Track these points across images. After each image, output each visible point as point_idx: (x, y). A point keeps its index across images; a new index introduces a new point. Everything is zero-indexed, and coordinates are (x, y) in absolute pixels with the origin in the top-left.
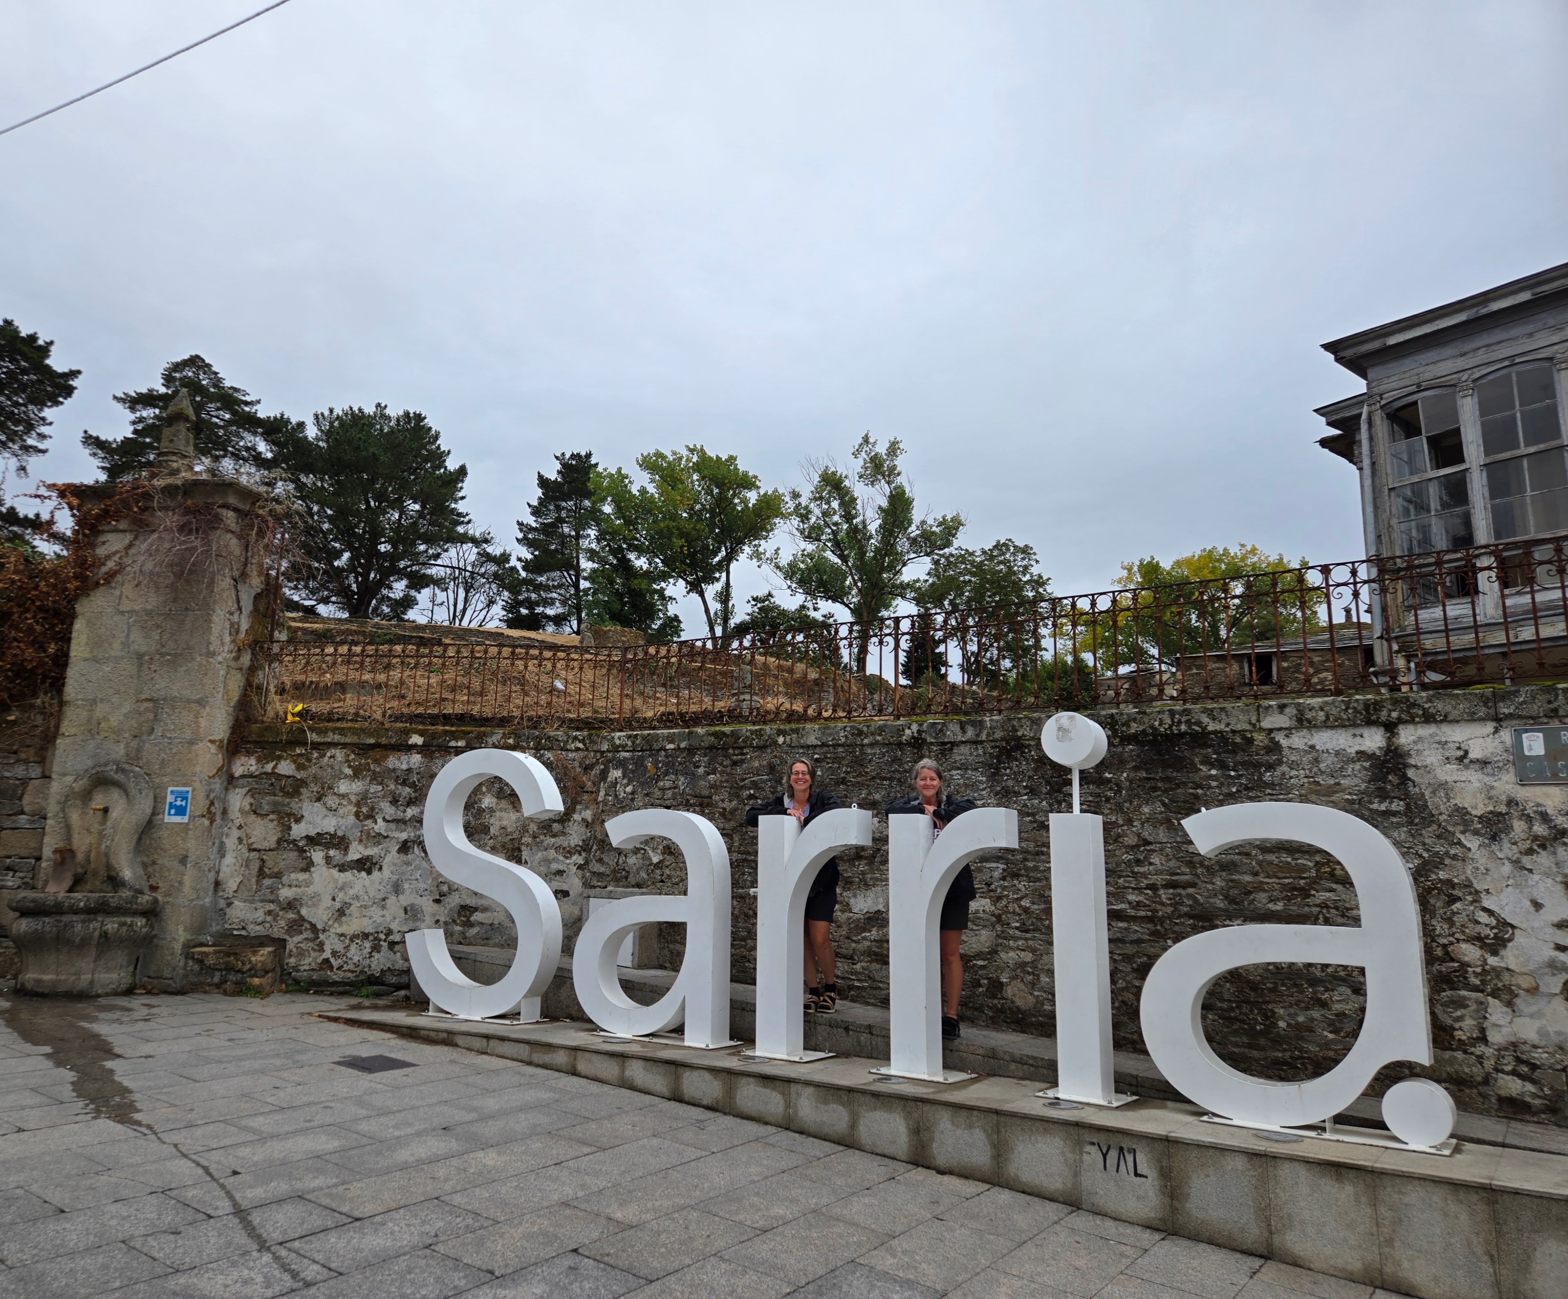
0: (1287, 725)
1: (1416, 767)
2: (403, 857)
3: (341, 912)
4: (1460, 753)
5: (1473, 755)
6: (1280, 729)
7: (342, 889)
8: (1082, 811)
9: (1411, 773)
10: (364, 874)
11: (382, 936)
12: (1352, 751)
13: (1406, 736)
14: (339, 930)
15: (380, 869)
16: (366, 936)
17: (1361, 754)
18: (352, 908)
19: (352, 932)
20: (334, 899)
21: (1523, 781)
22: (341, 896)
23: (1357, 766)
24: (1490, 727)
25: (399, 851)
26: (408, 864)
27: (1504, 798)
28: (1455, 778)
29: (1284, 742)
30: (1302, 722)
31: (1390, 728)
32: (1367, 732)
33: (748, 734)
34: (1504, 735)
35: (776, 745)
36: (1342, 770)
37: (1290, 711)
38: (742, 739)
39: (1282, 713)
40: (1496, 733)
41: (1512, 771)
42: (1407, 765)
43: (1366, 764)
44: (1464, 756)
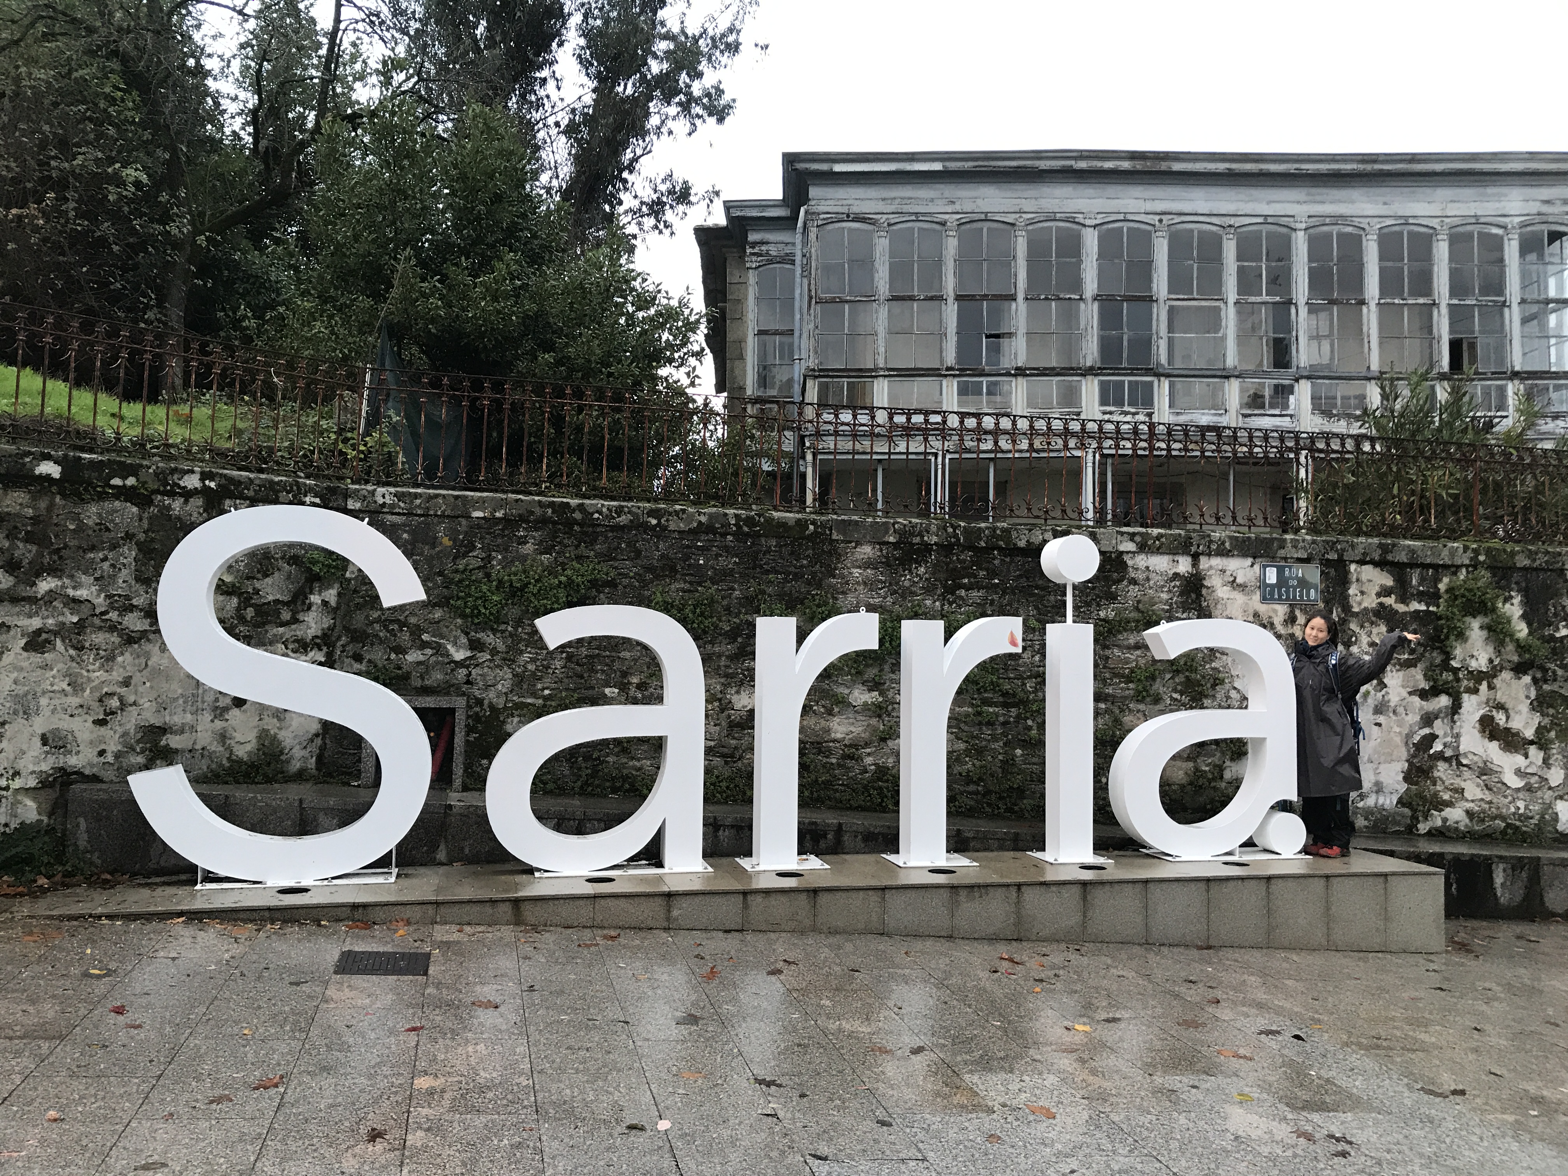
0: (1134, 549)
1: (1208, 588)
2: (36, 658)
4: (1232, 579)
5: (1239, 580)
6: (1128, 552)
8: (1074, 622)
9: (1204, 591)
12: (1171, 573)
13: (1205, 563)
17: (1176, 575)
21: (1264, 599)
23: (1172, 584)
24: (1249, 561)
25: (25, 649)
26: (46, 667)
27: (1252, 612)
30: (1144, 548)
31: (1195, 556)
32: (1180, 558)
33: (604, 510)
34: (1257, 567)
35: (646, 527)
36: (1163, 586)
37: (1138, 539)
38: (596, 516)
39: (1132, 540)
40: (1252, 566)
41: (1258, 593)
42: (1203, 586)
43: (1178, 583)
44: (1234, 581)
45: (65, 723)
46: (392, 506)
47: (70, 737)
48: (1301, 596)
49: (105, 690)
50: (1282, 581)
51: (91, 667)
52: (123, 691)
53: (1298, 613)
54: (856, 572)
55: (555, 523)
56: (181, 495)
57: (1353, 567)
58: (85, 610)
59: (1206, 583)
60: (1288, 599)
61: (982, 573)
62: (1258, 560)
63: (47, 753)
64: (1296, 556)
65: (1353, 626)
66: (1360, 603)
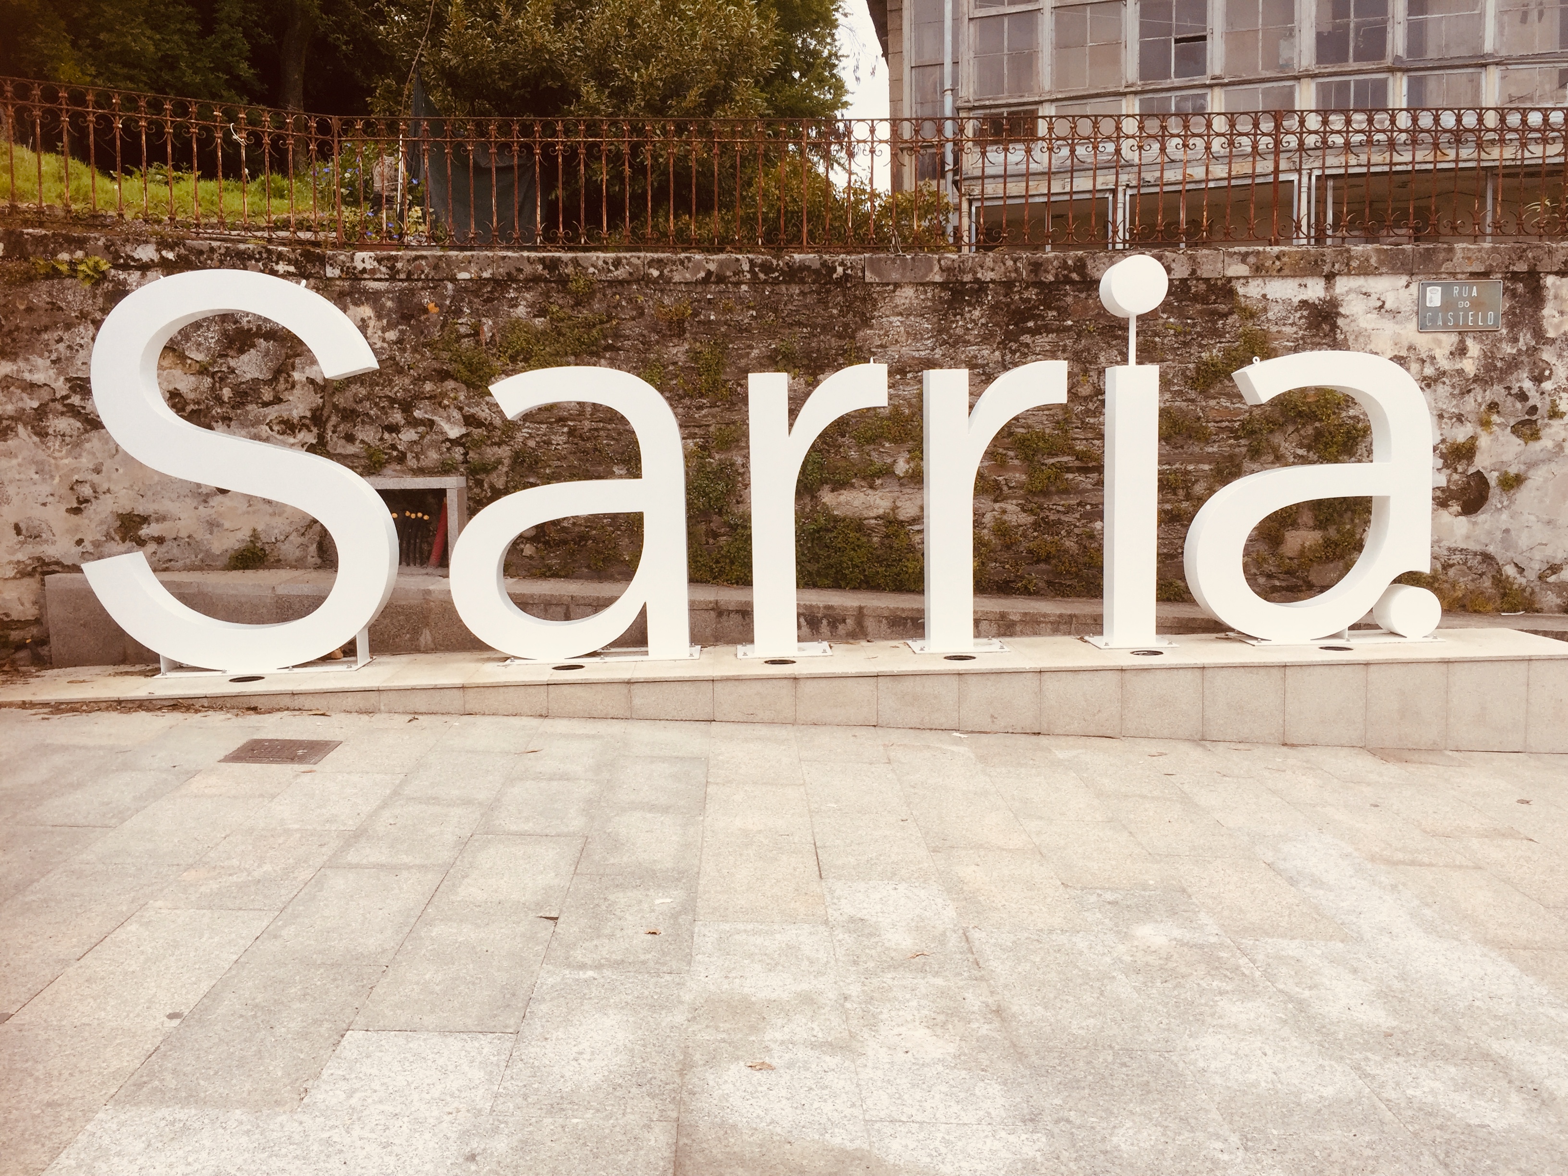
0: (1247, 274)
1: (1345, 317)
4: (1379, 303)
5: (1388, 306)
6: (1238, 278)
8: (1137, 363)
9: (1340, 322)
12: (1296, 301)
13: (1342, 285)
17: (1304, 303)
21: (1422, 328)
23: (1298, 315)
24: (1404, 279)
26: (10, 455)
27: (1406, 344)
28: (1373, 326)
29: (1241, 290)
30: (1259, 271)
31: (1330, 278)
32: (1311, 282)
33: (600, 263)
34: (1414, 287)
35: (646, 280)
36: (1286, 318)
37: (1252, 260)
38: (591, 270)
39: (1244, 261)
40: (1407, 286)
41: (1415, 319)
42: (1338, 314)
43: (1305, 313)
44: (1381, 307)
45: (38, 513)
46: (373, 271)
47: (44, 526)
48: (1475, 321)
49: (76, 477)
50: (1448, 304)
51: (57, 454)
52: (95, 478)
53: (1470, 342)
54: (896, 320)
55: (546, 281)
56: (137, 268)
57: (1550, 281)
58: (45, 395)
59: (1342, 310)
60: (1456, 325)
61: (1052, 314)
62: (1414, 278)
63: (23, 543)
64: (1469, 269)
65: (1547, 355)
66: (1557, 327)
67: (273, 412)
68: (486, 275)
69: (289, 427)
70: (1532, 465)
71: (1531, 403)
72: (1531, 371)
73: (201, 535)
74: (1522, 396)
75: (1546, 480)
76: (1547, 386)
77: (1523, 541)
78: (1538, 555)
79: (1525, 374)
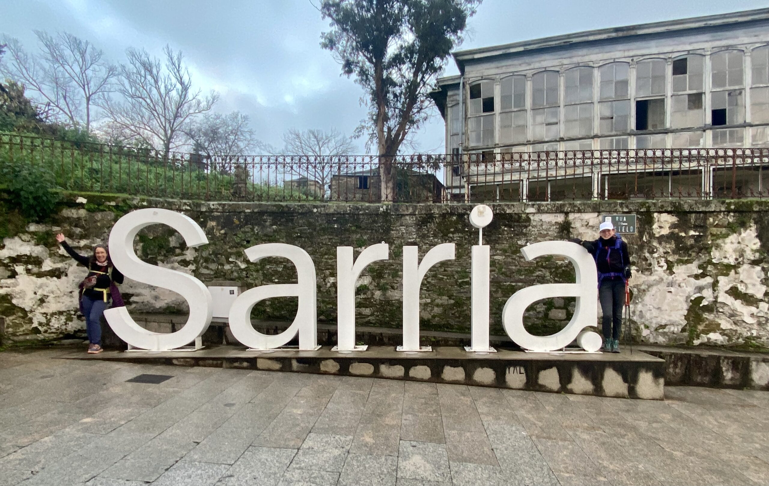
0: (534, 212)
1: (573, 228)
3: (42, 301)
4: (586, 223)
5: (590, 224)
6: (531, 213)
7: (40, 287)
9: (571, 230)
10: (55, 278)
11: (73, 313)
12: (554, 222)
13: (571, 217)
14: (43, 311)
15: (66, 275)
16: (61, 313)
17: (556, 223)
18: (49, 298)
19: (51, 312)
20: (35, 293)
22: (40, 292)
23: (554, 227)
24: (596, 214)
28: (584, 232)
29: (532, 218)
30: (540, 211)
31: (567, 214)
32: (558, 215)
34: (600, 217)
36: (550, 228)
37: (536, 207)
39: (533, 207)
40: (598, 216)
42: (570, 227)
43: (557, 227)
44: (588, 224)
46: (217, 209)
48: (625, 230)
54: (402, 228)
57: (655, 215)
59: (572, 226)
62: (600, 214)
64: (622, 210)
65: (655, 244)
66: (659, 232)
67: (179, 258)
68: (256, 210)
69: (185, 263)
70: (650, 286)
71: (649, 262)
72: (649, 250)
73: (153, 301)
74: (646, 259)
75: (656, 292)
76: (656, 255)
77: (648, 315)
78: (654, 321)
79: (646, 251)
